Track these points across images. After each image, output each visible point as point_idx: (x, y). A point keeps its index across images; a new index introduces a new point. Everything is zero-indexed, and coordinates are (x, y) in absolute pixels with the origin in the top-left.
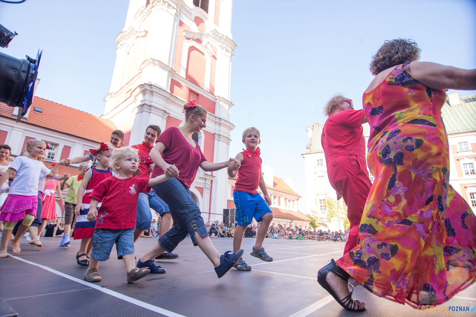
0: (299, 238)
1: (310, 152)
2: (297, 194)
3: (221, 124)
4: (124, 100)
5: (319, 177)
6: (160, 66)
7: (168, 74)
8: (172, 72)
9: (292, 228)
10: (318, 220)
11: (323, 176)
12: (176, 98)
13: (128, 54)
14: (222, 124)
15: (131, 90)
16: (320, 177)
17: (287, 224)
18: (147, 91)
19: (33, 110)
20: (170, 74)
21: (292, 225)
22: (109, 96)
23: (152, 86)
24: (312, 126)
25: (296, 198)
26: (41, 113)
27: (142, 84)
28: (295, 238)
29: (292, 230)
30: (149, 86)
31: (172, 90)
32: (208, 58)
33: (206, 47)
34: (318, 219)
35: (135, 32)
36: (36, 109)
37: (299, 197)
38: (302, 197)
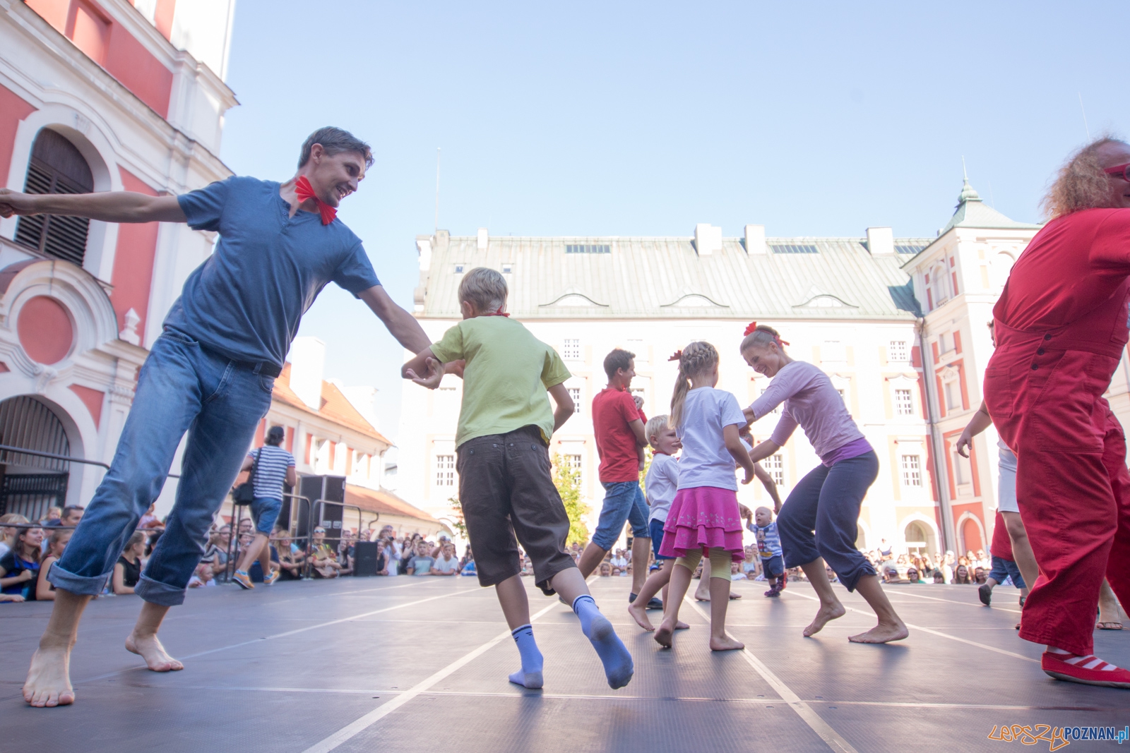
1: (423, 313)
2: (380, 435)
3: (192, 162)
14: (197, 161)
16: (446, 389)
24: (432, 239)
25: (379, 447)
37: (387, 445)
38: (395, 447)
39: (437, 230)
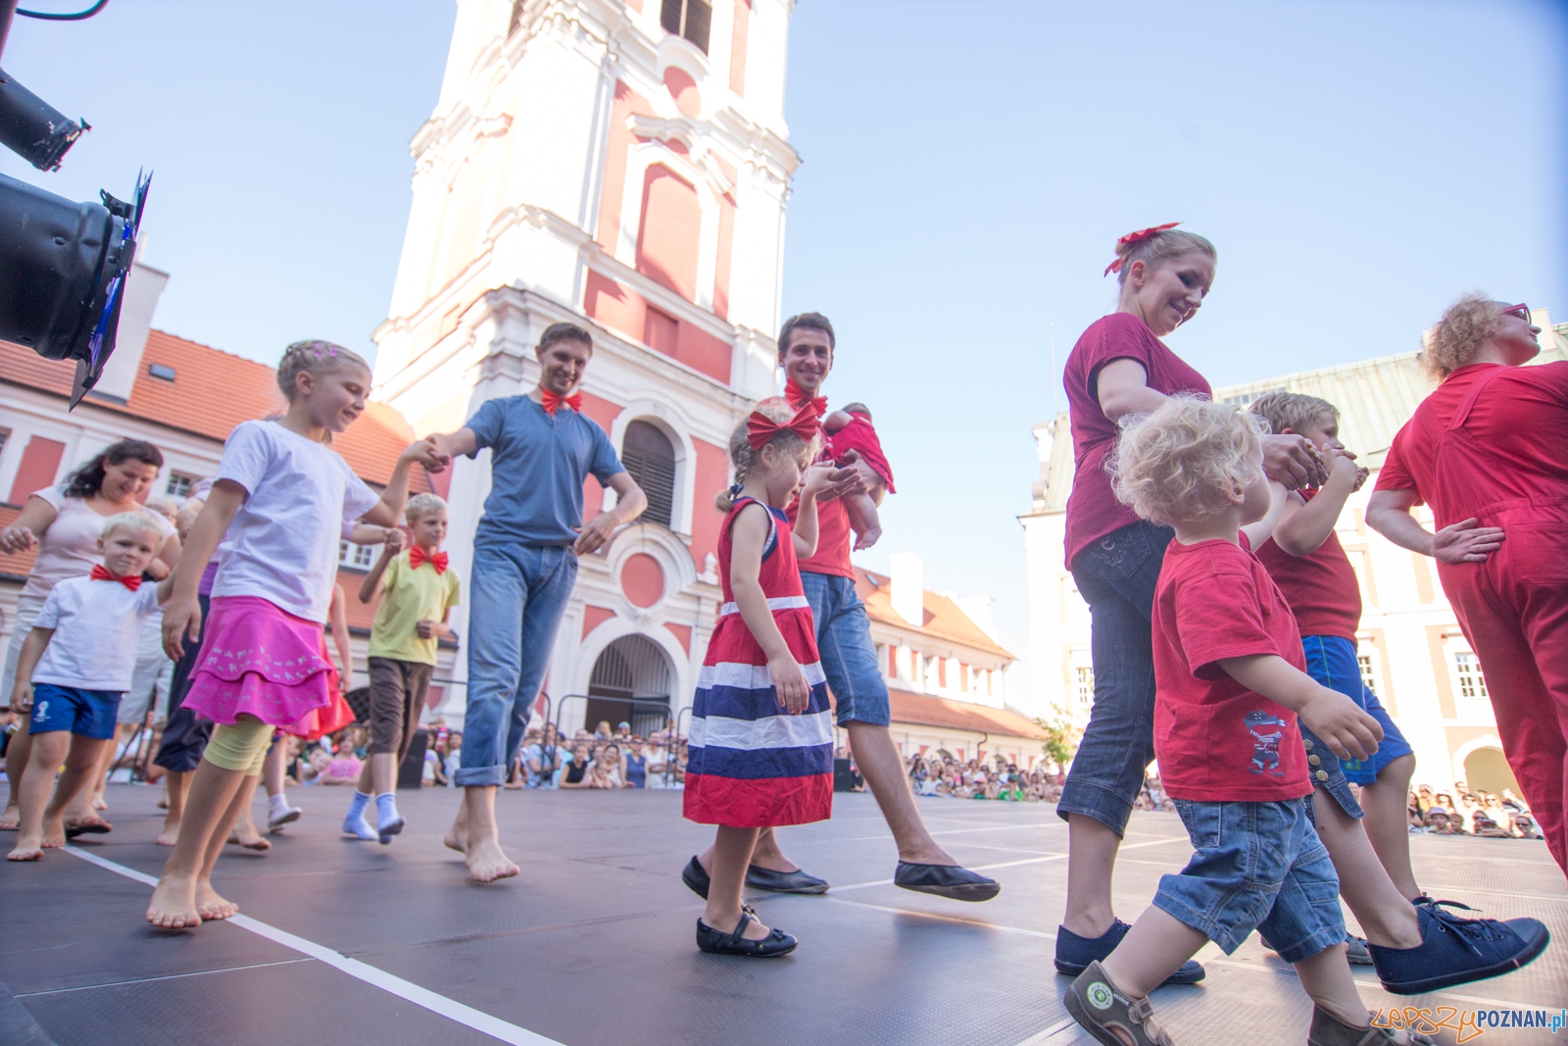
0: (1007, 797)
1: (1044, 508)
2: (1000, 648)
4: (436, 339)
6: (552, 229)
7: (579, 256)
8: (590, 248)
12: (602, 333)
13: (451, 190)
15: (458, 306)
17: (969, 749)
18: (511, 311)
19: (146, 372)
20: (586, 255)
21: (985, 753)
22: (389, 327)
23: (527, 295)
24: (1052, 425)
25: (1000, 661)
26: (170, 384)
27: (495, 287)
28: (996, 794)
29: (986, 770)
30: (518, 294)
31: (590, 306)
32: (707, 201)
33: (701, 165)
34: (1073, 731)
35: (473, 120)
36: (157, 370)
37: (1009, 658)
38: (1020, 659)
39: (1058, 413)
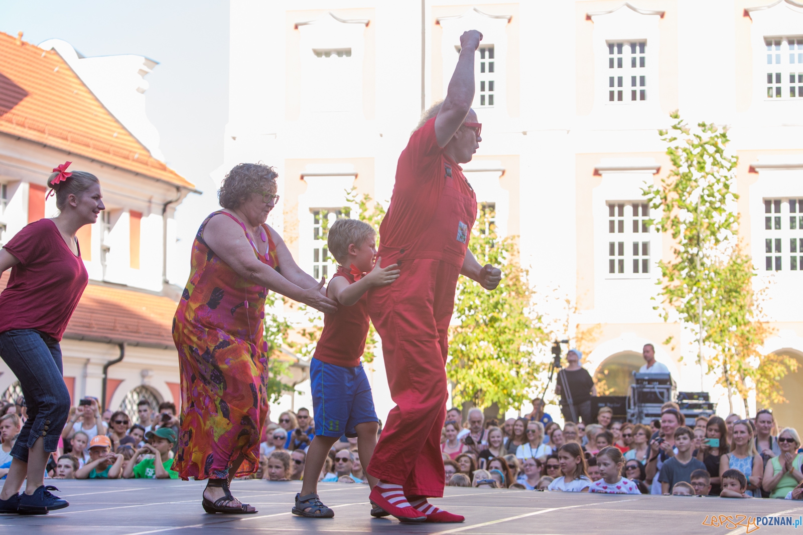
0: (149, 472)
2: (163, 168)
5: (318, 53)
9: (114, 407)
10: (291, 346)
11: (348, 53)
16: (328, 54)
17: (85, 376)
21: (119, 382)
25: (159, 194)
29: (117, 421)
34: (293, 336)
37: (178, 188)
38: (196, 192)
